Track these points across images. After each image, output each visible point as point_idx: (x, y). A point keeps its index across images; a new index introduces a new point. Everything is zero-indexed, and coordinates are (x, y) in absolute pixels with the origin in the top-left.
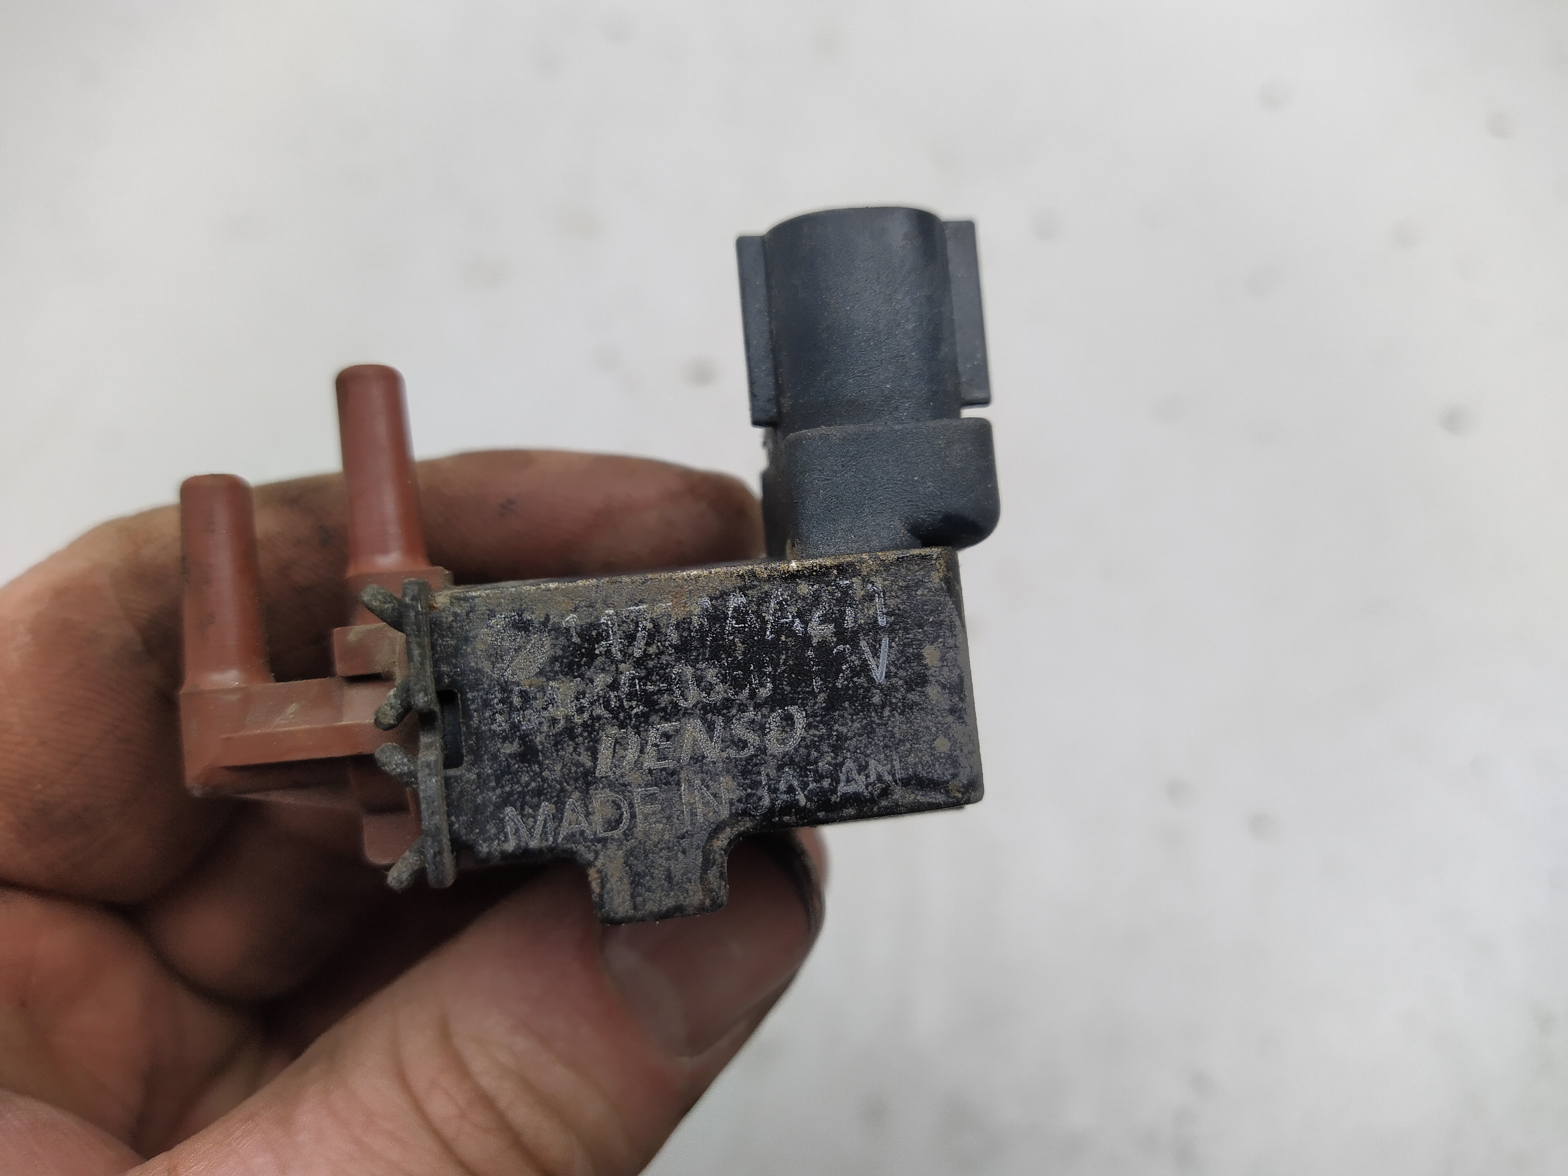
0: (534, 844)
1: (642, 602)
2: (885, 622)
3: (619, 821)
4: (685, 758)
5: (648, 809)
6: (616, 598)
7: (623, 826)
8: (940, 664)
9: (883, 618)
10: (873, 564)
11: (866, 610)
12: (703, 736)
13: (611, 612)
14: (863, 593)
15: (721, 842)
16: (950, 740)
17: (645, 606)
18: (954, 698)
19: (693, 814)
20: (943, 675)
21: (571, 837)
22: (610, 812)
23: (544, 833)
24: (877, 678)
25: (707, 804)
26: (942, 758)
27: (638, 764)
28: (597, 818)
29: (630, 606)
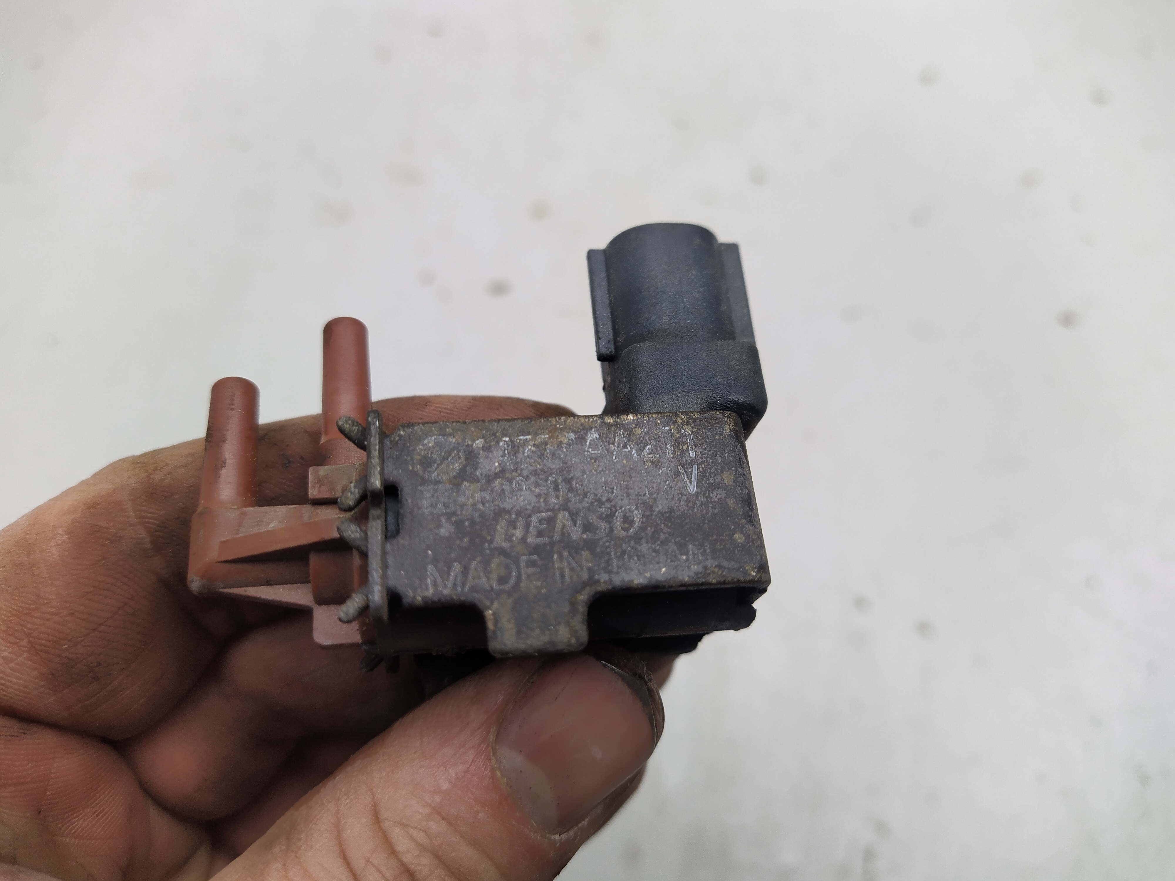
0: (446, 592)
1: (529, 434)
2: (694, 455)
3: (508, 578)
4: (556, 537)
5: (530, 570)
6: (510, 430)
7: (512, 581)
8: (734, 484)
9: (693, 452)
10: (684, 418)
11: (681, 447)
12: (569, 523)
13: (507, 439)
14: (678, 435)
15: (583, 597)
16: (744, 535)
17: (530, 437)
18: (746, 508)
19: (562, 576)
20: (737, 492)
21: (473, 589)
22: (503, 572)
23: (455, 585)
24: (691, 490)
25: (572, 570)
26: (740, 547)
27: (523, 540)
28: (494, 576)
29: (520, 436)
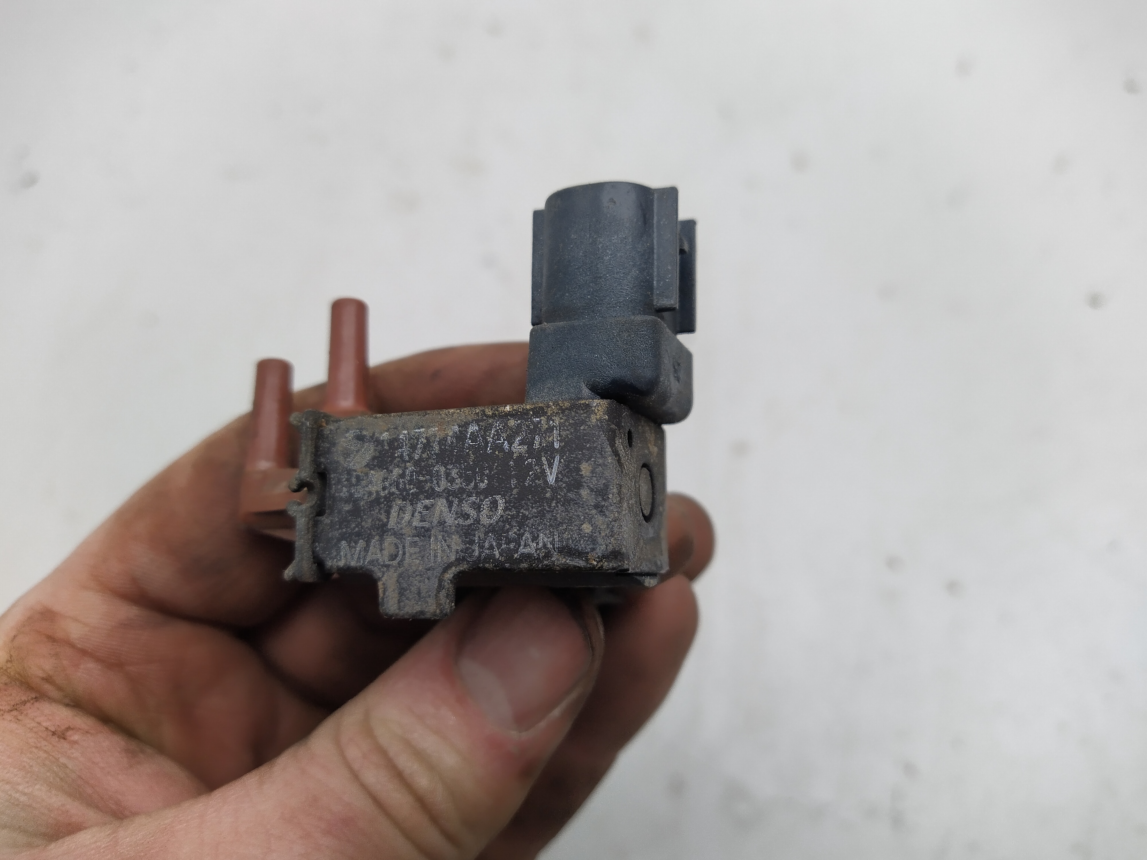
0: (353, 564)
1: (422, 427)
2: (558, 446)
3: (396, 556)
4: (435, 522)
5: (413, 550)
6: (409, 424)
7: (398, 559)
8: (591, 475)
9: (557, 444)
10: (555, 408)
11: (547, 438)
12: (445, 510)
13: (406, 432)
14: (547, 426)
15: (449, 575)
16: (592, 526)
17: (423, 430)
18: (599, 499)
19: (436, 556)
20: (592, 483)
21: (371, 562)
22: (393, 550)
23: (359, 558)
24: (550, 481)
25: (443, 551)
26: (586, 537)
27: (410, 522)
28: (386, 553)
29: (416, 430)
